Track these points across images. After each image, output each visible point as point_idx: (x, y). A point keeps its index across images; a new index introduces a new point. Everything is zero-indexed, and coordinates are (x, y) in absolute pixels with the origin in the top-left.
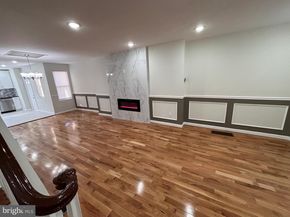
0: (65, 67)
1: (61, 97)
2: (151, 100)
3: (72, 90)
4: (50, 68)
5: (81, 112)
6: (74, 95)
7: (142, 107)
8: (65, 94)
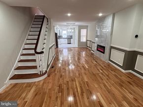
0: (86, 27)
1: (81, 41)
2: (112, 47)
3: (87, 38)
4: (80, 28)
5: (87, 48)
6: (87, 40)
7: (106, 51)
8: (84, 40)
